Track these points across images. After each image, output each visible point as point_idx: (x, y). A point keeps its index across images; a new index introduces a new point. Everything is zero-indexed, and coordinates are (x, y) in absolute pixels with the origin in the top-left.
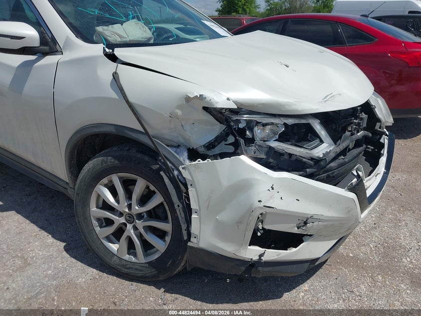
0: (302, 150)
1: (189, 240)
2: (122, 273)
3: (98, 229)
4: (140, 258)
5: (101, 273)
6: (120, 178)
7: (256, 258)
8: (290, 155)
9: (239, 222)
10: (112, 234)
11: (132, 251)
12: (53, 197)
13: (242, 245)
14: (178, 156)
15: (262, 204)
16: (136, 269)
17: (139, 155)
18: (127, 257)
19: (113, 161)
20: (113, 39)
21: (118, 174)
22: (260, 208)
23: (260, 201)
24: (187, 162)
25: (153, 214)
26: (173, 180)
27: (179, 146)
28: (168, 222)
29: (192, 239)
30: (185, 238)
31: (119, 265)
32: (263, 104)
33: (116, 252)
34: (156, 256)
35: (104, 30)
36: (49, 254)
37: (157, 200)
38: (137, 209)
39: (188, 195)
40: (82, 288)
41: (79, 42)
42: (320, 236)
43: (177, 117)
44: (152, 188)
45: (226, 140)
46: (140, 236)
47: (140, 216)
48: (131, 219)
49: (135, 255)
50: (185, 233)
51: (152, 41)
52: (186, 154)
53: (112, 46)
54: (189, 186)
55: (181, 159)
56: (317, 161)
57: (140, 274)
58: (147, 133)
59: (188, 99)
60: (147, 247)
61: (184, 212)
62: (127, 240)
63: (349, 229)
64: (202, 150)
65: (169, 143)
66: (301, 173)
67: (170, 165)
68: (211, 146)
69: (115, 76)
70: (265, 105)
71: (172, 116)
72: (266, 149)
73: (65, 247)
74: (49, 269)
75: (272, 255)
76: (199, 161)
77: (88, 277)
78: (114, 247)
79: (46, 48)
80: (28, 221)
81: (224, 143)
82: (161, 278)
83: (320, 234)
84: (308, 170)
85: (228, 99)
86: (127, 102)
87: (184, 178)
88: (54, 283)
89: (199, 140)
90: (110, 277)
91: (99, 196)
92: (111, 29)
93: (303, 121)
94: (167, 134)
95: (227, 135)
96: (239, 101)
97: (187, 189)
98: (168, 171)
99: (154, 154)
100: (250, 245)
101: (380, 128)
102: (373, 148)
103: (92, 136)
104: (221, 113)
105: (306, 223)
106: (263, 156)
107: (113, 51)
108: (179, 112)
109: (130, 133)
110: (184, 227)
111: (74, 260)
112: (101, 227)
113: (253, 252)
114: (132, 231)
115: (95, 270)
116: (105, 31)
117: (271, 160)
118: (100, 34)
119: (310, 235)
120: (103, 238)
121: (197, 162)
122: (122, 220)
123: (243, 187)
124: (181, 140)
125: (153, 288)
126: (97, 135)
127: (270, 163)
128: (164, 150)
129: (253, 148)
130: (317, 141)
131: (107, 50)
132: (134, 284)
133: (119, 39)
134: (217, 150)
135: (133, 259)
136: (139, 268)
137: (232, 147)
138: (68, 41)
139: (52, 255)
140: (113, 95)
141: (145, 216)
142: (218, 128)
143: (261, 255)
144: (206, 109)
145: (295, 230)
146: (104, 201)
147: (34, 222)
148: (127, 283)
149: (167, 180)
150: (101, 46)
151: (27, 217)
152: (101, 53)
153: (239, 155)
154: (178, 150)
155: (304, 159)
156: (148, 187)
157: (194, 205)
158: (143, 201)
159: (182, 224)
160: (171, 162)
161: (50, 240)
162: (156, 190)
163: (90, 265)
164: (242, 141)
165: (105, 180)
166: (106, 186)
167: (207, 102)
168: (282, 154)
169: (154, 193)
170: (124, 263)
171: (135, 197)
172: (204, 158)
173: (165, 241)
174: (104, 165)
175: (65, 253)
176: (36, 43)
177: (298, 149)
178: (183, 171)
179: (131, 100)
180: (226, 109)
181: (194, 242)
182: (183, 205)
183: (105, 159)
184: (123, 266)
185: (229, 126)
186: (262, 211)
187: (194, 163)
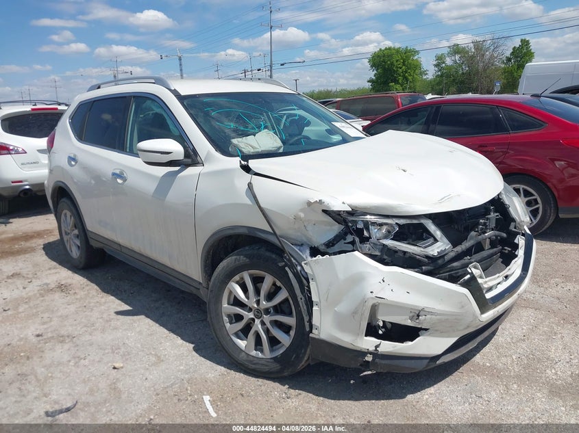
0: (415, 248)
1: (311, 332)
2: (249, 369)
3: (228, 325)
4: (266, 354)
5: (229, 371)
6: (251, 275)
7: (372, 349)
8: (405, 253)
9: (355, 313)
10: (240, 330)
11: (259, 347)
12: (179, 303)
13: (358, 335)
14: (301, 253)
15: (374, 295)
16: (262, 364)
17: (268, 254)
18: (254, 353)
19: (245, 259)
20: (247, 150)
21: (250, 271)
22: (372, 298)
23: (371, 292)
24: (309, 259)
25: (278, 309)
26: (296, 275)
27: (302, 245)
28: (292, 317)
29: (314, 331)
30: (308, 329)
31: (246, 361)
32: (375, 206)
33: (243, 348)
34: (281, 351)
35: (238, 142)
36: (180, 353)
37: (283, 295)
38: (264, 304)
39: (310, 288)
40: (211, 381)
41: (218, 155)
42: (436, 331)
43: (301, 219)
44: (279, 284)
45: (345, 239)
46: (267, 332)
47: (267, 311)
48: (258, 314)
49: (262, 351)
50: (307, 324)
51: (281, 150)
52: (308, 252)
53: (246, 157)
54: (310, 281)
55: (305, 257)
56: (432, 259)
57: (266, 369)
58: (275, 234)
59: (309, 204)
60: (274, 342)
61: (307, 304)
62: (255, 336)
63: (468, 327)
64: (322, 248)
65: (294, 242)
66: (416, 270)
67: (294, 261)
68: (330, 244)
69: (250, 186)
70: (377, 207)
71: (296, 218)
72: (381, 247)
73: (194, 348)
74: (181, 365)
75: (387, 347)
76: (319, 257)
77: (217, 373)
78: (242, 344)
79: (189, 161)
80: (157, 325)
81: (343, 241)
82: (286, 374)
83: (436, 328)
84: (423, 267)
85: (343, 203)
86: (259, 207)
87: (306, 273)
88: (187, 376)
89: (320, 240)
90: (238, 374)
91: (231, 292)
92: (245, 141)
93: (415, 221)
94: (291, 233)
95: (346, 234)
96: (353, 204)
97: (308, 282)
98: (292, 267)
99: (279, 251)
100: (366, 336)
101: (515, 228)
102: (510, 249)
103: (226, 237)
104: (339, 215)
105: (418, 316)
106: (378, 253)
107: (248, 162)
108: (302, 215)
109: (260, 234)
110: (306, 319)
111: (203, 359)
112: (231, 323)
113: (369, 343)
114: (260, 326)
115: (223, 368)
116: (240, 144)
117: (385, 257)
118: (235, 146)
119: (426, 330)
120: (232, 335)
121: (317, 257)
122: (251, 315)
123: (358, 279)
124: (304, 239)
125: (277, 385)
126: (230, 237)
127: (385, 259)
128: (289, 248)
129: (367, 246)
130: (431, 240)
131: (243, 162)
132: (260, 380)
133: (252, 150)
134: (336, 248)
135: (260, 355)
136: (265, 363)
137: (350, 245)
138: (209, 154)
139: (183, 354)
140: (248, 201)
141: (272, 311)
142: (336, 228)
143: (377, 347)
144: (324, 211)
145: (409, 323)
146: (235, 297)
147: (162, 325)
148: (253, 379)
149: (291, 275)
150: (238, 159)
151: (156, 321)
152: (238, 165)
153: (353, 251)
154: (302, 248)
155: (418, 257)
156: (274, 284)
157: (315, 298)
158: (270, 297)
159: (304, 316)
160: (295, 259)
161: (179, 341)
162: (282, 286)
163: (218, 364)
164: (357, 240)
165: (237, 278)
166: (237, 283)
167: (326, 206)
168: (396, 252)
169: (280, 288)
170: (252, 359)
171: (263, 293)
172: (323, 255)
173: (289, 335)
174: (237, 263)
175: (194, 353)
176: (181, 157)
177: (412, 247)
178: (305, 266)
179: (262, 205)
180: (344, 211)
181: (315, 334)
182: (306, 298)
183: (238, 257)
184: (251, 362)
185: (347, 226)
186: (375, 301)
187: (314, 259)
